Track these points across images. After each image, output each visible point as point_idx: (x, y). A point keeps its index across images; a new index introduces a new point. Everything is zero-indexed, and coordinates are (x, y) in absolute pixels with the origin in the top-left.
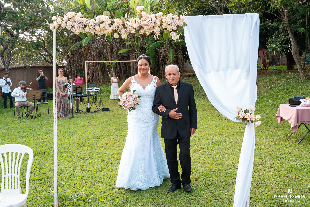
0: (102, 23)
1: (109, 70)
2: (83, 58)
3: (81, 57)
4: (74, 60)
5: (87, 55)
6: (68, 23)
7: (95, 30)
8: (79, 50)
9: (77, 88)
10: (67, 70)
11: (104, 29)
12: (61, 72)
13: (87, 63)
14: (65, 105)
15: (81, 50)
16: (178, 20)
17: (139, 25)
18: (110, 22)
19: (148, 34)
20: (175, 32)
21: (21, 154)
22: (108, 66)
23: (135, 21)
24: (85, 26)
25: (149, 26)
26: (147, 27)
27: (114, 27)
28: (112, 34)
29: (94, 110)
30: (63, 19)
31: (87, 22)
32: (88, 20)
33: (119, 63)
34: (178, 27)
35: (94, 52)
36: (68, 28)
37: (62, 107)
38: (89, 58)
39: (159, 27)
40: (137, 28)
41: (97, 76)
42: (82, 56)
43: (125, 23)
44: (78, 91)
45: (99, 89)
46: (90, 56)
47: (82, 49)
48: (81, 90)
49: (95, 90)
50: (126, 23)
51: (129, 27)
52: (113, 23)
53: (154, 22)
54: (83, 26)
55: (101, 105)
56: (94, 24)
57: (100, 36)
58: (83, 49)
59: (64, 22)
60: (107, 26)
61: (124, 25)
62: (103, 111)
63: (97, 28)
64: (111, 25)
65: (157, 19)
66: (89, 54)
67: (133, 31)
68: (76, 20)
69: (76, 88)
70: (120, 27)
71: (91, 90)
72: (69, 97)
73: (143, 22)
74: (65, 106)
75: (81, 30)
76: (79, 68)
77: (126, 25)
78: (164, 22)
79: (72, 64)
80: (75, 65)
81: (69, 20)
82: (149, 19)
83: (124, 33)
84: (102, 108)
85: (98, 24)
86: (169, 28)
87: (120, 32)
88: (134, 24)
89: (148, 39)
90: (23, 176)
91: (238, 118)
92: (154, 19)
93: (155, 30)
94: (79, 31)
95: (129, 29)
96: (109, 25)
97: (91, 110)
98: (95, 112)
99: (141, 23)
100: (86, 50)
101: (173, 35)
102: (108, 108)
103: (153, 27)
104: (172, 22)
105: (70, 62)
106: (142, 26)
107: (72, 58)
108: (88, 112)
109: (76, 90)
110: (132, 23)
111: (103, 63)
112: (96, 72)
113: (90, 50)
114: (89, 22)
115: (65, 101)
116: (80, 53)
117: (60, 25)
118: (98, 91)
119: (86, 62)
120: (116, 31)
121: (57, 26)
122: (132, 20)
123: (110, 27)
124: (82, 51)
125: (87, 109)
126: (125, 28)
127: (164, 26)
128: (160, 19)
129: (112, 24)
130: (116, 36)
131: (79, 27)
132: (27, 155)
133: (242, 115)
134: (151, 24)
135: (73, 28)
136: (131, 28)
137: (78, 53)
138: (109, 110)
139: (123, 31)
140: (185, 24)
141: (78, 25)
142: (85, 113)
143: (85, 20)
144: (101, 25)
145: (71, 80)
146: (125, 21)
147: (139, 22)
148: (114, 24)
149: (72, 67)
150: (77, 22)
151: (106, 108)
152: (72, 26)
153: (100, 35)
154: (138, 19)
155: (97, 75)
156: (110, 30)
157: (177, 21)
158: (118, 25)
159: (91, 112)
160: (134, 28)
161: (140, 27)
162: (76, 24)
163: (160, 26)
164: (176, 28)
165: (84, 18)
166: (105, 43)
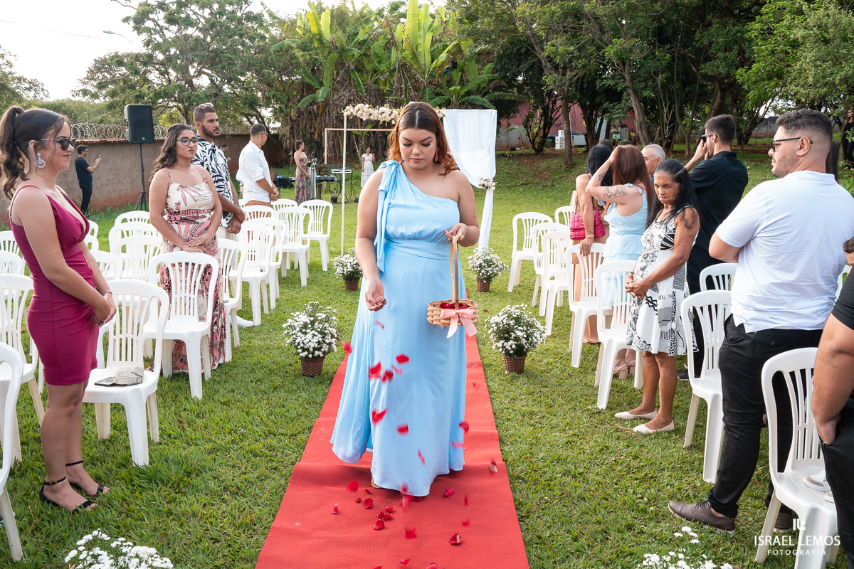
1: (358, 142)
2: (314, 121)
3: (311, 120)
4: (299, 124)
5: (322, 117)
8: (309, 108)
9: (321, 169)
10: (288, 141)
11: (385, 117)
13: (327, 131)
15: (311, 107)
21: (323, 207)
22: (356, 135)
24: (371, 114)
27: (392, 116)
28: (391, 120)
31: (372, 112)
33: (374, 132)
35: (334, 112)
38: (325, 121)
41: (338, 153)
42: (313, 118)
44: (322, 173)
45: (350, 171)
46: (327, 119)
47: (313, 106)
48: (327, 171)
52: (392, 113)
55: (352, 194)
58: (315, 107)
63: (380, 116)
64: (390, 115)
66: (326, 115)
69: (319, 169)
71: (340, 171)
75: (368, 117)
79: (295, 131)
80: (301, 133)
84: (353, 198)
85: (380, 114)
89: (424, 92)
90: (325, 221)
91: (480, 185)
97: (338, 200)
100: (320, 109)
105: (292, 128)
107: (295, 121)
108: (335, 203)
109: (320, 171)
112: (336, 146)
113: (327, 109)
114: (374, 112)
116: (310, 112)
118: (349, 173)
119: (326, 129)
124: (313, 110)
125: (333, 199)
131: (366, 115)
132: (327, 207)
133: (482, 182)
135: (362, 116)
137: (306, 113)
140: (444, 115)
144: (383, 114)
155: (337, 150)
156: (389, 119)
159: (339, 203)
162: (364, 113)
165: (370, 109)
166: (352, 98)
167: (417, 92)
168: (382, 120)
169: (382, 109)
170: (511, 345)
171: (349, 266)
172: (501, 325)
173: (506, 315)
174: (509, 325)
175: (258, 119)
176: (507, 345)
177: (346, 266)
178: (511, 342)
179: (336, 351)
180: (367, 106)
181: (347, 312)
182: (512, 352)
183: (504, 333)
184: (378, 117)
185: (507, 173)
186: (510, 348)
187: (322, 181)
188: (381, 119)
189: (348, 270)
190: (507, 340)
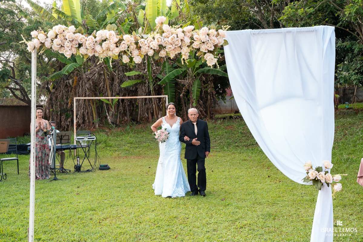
0: (105, 40)
1: (108, 110)
2: (70, 93)
3: (68, 92)
5: (75, 89)
6: (55, 41)
7: (95, 51)
8: (65, 82)
9: (62, 137)
10: (47, 111)
11: (108, 49)
12: (40, 113)
13: (76, 99)
14: (44, 161)
15: (67, 81)
16: (216, 36)
17: (160, 43)
18: (117, 40)
19: (172, 56)
20: (211, 54)
22: (107, 104)
23: (154, 38)
24: (80, 45)
25: (174, 45)
26: (171, 46)
27: (123, 47)
28: (120, 55)
29: (86, 169)
30: (48, 35)
31: (83, 40)
32: (84, 36)
33: (123, 100)
34: (215, 46)
35: (87, 85)
36: (55, 47)
37: (39, 165)
38: (79, 93)
39: (188, 46)
40: (156, 48)
41: (91, 120)
42: (69, 90)
43: (139, 41)
44: (63, 141)
45: (94, 138)
46: (80, 90)
47: (69, 80)
48: (68, 139)
49: (88, 139)
50: (141, 41)
51: (145, 47)
52: (121, 41)
53: (181, 40)
54: (77, 46)
55: (97, 162)
56: (94, 43)
57: (102, 60)
58: (71, 81)
59: (49, 40)
60: (113, 46)
61: (137, 43)
62: (99, 169)
63: (98, 48)
64: (118, 44)
65: (185, 35)
66: (80, 87)
67: (151, 53)
68: (67, 37)
69: (60, 137)
70: (132, 47)
71: (83, 139)
73: (166, 39)
74: (43, 163)
75: (74, 51)
76: (65, 107)
77: (140, 44)
78: (195, 39)
79: (54, 102)
80: (58, 104)
81: (56, 37)
82: (173, 35)
83: (138, 56)
84: (98, 165)
85: (99, 43)
86: (203, 49)
87: (131, 53)
88: (151, 43)
92: (181, 35)
93: (182, 51)
94: (71, 52)
95: (144, 49)
96: (116, 43)
97: (82, 169)
98: (88, 171)
99: (163, 41)
100: (75, 82)
101: (208, 58)
102: (107, 166)
103: (180, 47)
104: (208, 39)
105: (51, 99)
106: (163, 45)
107: (54, 93)
108: (78, 172)
109: (61, 139)
110: (149, 41)
111: (99, 100)
112: (89, 114)
113: (80, 82)
114: (86, 40)
115: (44, 155)
116: (66, 85)
117: (43, 44)
118: (93, 140)
119: (75, 99)
120: (125, 52)
121: (38, 45)
122: (150, 36)
123: (117, 47)
124: (69, 83)
125: (77, 167)
126: (139, 48)
127: (196, 45)
128: (189, 35)
129: (120, 43)
130: (125, 59)
131: (72, 46)
134: (176, 43)
135: (63, 49)
136: (147, 48)
137: (63, 86)
138: (109, 169)
139: (135, 53)
140: (226, 42)
141: (69, 44)
142: (74, 173)
143: (80, 37)
144: (104, 44)
145: (54, 124)
146: (138, 38)
147: (160, 40)
148: (123, 42)
149: (54, 106)
150: (68, 40)
151: (104, 165)
152: (61, 46)
153: (101, 58)
154: (157, 36)
155: (91, 117)
156: (117, 51)
157: (214, 38)
158: (129, 43)
159: (83, 172)
160: (151, 48)
161: (161, 47)
162: (66, 43)
163: (190, 45)
164: (213, 48)
165: (78, 35)
166: (102, 72)
167: (158, 66)
168: (102, 57)
175: (22, 94)
185: (241, 133)
187: (64, 149)
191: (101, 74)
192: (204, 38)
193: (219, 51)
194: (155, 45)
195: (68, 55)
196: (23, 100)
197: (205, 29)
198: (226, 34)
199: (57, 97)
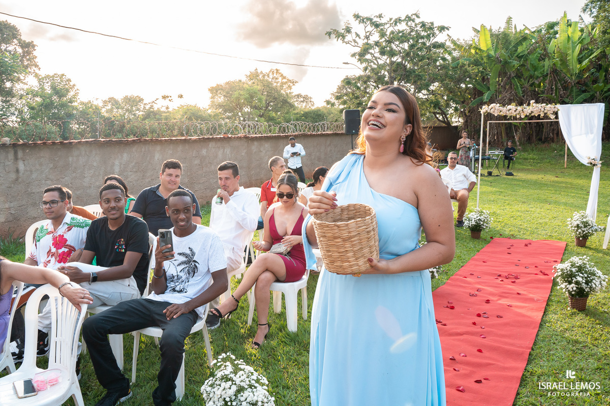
0: (511, 109)
1: (516, 131)
11: (511, 113)
13: (490, 123)
16: (555, 108)
18: (515, 109)
19: (537, 115)
22: (515, 126)
24: (501, 111)
25: (537, 111)
27: (517, 112)
28: (516, 115)
29: (496, 174)
33: (530, 123)
34: (554, 112)
36: (492, 112)
39: (543, 112)
41: (500, 139)
48: (484, 152)
56: (506, 110)
57: (509, 116)
59: (489, 109)
60: (513, 112)
61: (523, 110)
63: (508, 112)
64: (515, 111)
67: (528, 114)
70: (521, 112)
71: (495, 153)
72: (471, 159)
75: (498, 113)
79: (469, 124)
80: (473, 125)
81: (492, 108)
83: (523, 115)
86: (549, 113)
87: (520, 114)
88: (528, 110)
91: (588, 163)
92: (540, 108)
98: (497, 176)
99: (533, 110)
101: (551, 116)
103: (540, 112)
104: (551, 109)
107: (469, 116)
108: (490, 176)
112: (499, 134)
114: (503, 109)
117: (486, 111)
119: (488, 122)
120: (518, 114)
122: (528, 108)
125: (489, 173)
126: (523, 112)
127: (545, 111)
128: (544, 107)
130: (518, 116)
133: (590, 161)
135: (494, 113)
136: (527, 112)
137: (477, 110)
138: (513, 175)
140: (559, 110)
142: (487, 176)
144: (510, 111)
148: (517, 110)
149: (469, 127)
150: (496, 109)
151: (510, 173)
155: (500, 137)
156: (515, 113)
158: (520, 110)
159: (494, 176)
161: (532, 112)
165: (501, 107)
166: (512, 98)
169: (509, 107)
170: (572, 287)
171: (473, 221)
172: (565, 271)
173: (571, 264)
174: (571, 271)
175: (442, 115)
176: (570, 287)
177: (472, 220)
178: (573, 285)
179: (437, 277)
180: (498, 105)
181: (465, 253)
182: (573, 293)
183: (568, 277)
184: (506, 113)
186: (571, 290)
188: (508, 114)
189: (473, 223)
190: (570, 283)
191: (511, 99)
192: (549, 109)
193: (556, 114)
194: (530, 112)
195: (496, 115)
196: (444, 122)
197: (549, 105)
198: (559, 106)
199: (471, 119)
